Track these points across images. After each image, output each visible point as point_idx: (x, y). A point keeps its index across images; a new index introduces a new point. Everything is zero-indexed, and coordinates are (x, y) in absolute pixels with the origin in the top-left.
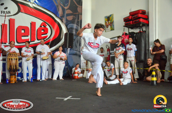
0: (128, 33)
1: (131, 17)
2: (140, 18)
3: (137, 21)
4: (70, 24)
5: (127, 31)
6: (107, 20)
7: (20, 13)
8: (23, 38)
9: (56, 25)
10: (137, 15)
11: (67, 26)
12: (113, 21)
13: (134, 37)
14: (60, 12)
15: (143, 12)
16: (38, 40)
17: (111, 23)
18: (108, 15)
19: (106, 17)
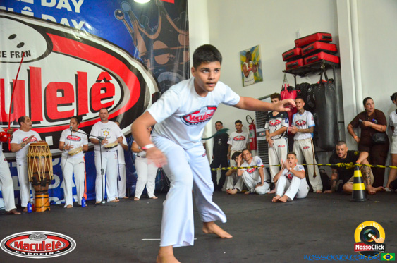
0: (294, 86)
1: (298, 50)
2: (319, 51)
3: (313, 57)
4: (164, 73)
5: (291, 81)
6: (244, 59)
7: (52, 53)
8: (61, 109)
9: (133, 77)
10: (312, 45)
11: (155, 77)
12: (260, 62)
13: (307, 94)
14: (140, 47)
15: (324, 37)
16: (93, 111)
17: (255, 66)
18: (247, 48)
19: (242, 53)
